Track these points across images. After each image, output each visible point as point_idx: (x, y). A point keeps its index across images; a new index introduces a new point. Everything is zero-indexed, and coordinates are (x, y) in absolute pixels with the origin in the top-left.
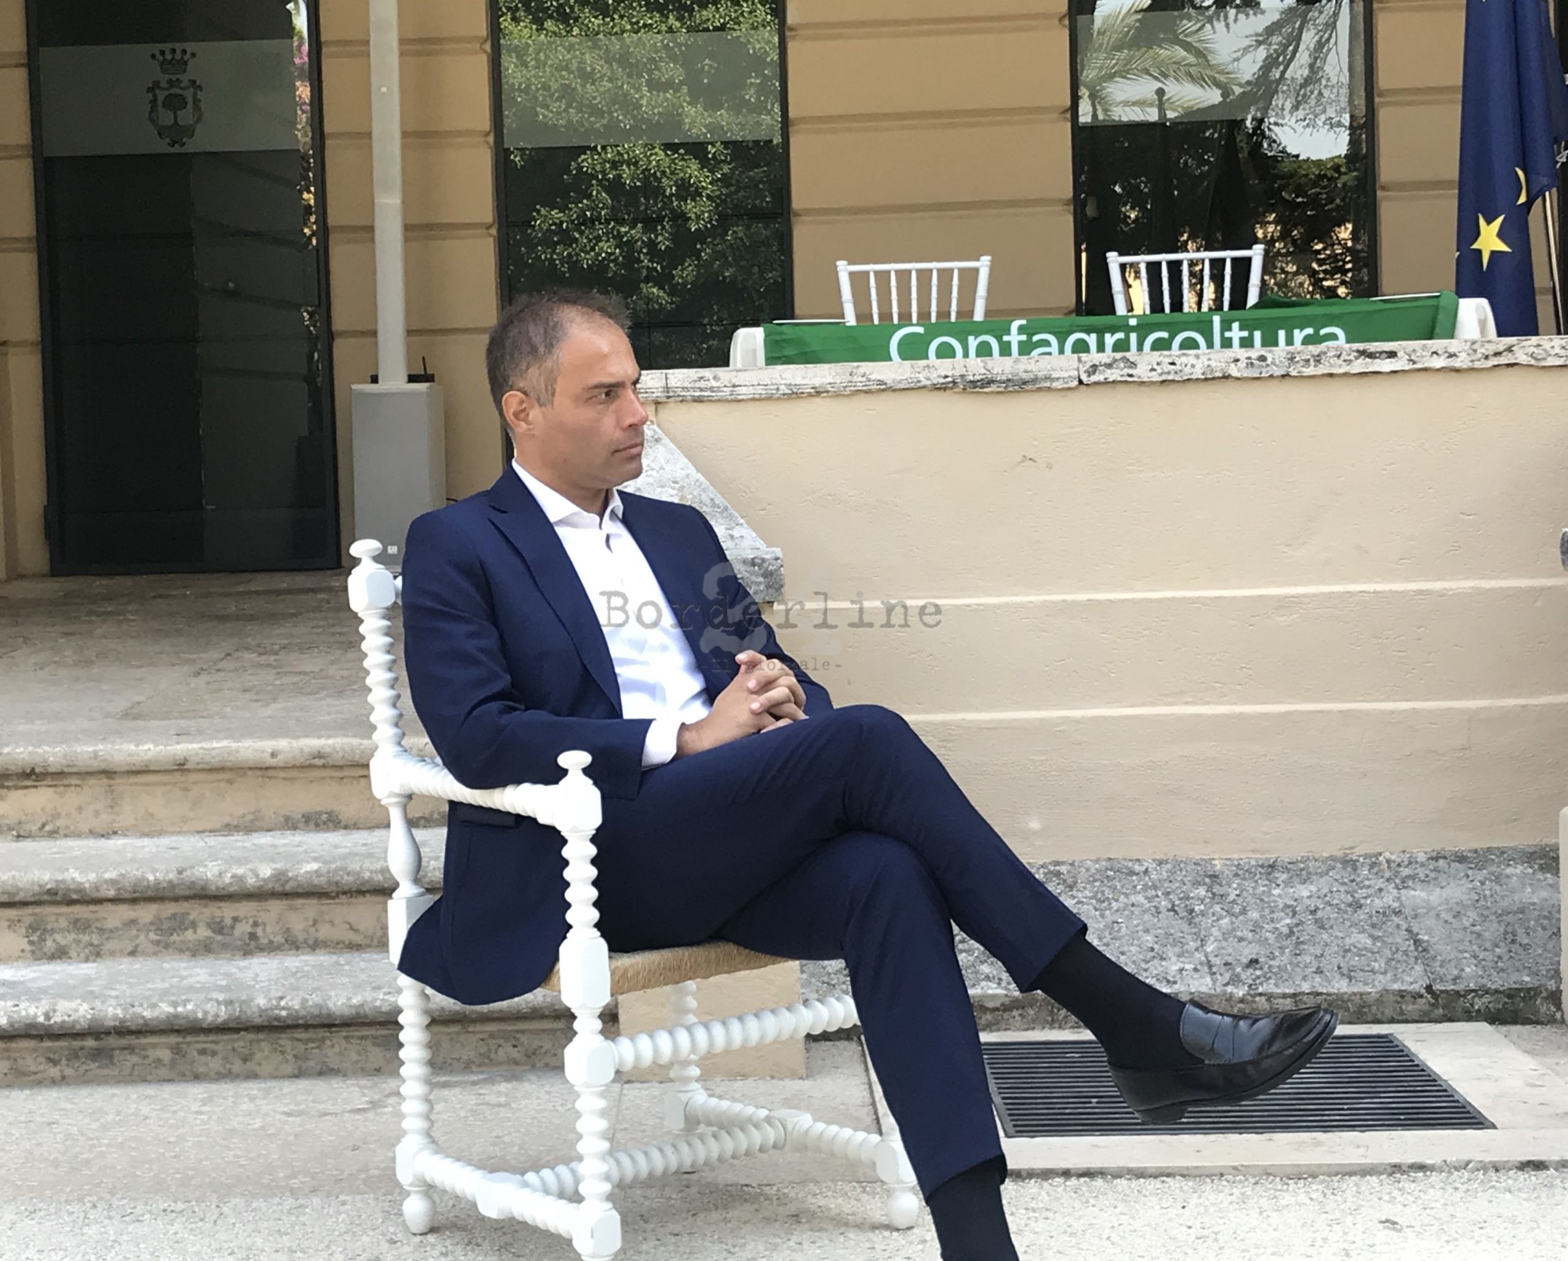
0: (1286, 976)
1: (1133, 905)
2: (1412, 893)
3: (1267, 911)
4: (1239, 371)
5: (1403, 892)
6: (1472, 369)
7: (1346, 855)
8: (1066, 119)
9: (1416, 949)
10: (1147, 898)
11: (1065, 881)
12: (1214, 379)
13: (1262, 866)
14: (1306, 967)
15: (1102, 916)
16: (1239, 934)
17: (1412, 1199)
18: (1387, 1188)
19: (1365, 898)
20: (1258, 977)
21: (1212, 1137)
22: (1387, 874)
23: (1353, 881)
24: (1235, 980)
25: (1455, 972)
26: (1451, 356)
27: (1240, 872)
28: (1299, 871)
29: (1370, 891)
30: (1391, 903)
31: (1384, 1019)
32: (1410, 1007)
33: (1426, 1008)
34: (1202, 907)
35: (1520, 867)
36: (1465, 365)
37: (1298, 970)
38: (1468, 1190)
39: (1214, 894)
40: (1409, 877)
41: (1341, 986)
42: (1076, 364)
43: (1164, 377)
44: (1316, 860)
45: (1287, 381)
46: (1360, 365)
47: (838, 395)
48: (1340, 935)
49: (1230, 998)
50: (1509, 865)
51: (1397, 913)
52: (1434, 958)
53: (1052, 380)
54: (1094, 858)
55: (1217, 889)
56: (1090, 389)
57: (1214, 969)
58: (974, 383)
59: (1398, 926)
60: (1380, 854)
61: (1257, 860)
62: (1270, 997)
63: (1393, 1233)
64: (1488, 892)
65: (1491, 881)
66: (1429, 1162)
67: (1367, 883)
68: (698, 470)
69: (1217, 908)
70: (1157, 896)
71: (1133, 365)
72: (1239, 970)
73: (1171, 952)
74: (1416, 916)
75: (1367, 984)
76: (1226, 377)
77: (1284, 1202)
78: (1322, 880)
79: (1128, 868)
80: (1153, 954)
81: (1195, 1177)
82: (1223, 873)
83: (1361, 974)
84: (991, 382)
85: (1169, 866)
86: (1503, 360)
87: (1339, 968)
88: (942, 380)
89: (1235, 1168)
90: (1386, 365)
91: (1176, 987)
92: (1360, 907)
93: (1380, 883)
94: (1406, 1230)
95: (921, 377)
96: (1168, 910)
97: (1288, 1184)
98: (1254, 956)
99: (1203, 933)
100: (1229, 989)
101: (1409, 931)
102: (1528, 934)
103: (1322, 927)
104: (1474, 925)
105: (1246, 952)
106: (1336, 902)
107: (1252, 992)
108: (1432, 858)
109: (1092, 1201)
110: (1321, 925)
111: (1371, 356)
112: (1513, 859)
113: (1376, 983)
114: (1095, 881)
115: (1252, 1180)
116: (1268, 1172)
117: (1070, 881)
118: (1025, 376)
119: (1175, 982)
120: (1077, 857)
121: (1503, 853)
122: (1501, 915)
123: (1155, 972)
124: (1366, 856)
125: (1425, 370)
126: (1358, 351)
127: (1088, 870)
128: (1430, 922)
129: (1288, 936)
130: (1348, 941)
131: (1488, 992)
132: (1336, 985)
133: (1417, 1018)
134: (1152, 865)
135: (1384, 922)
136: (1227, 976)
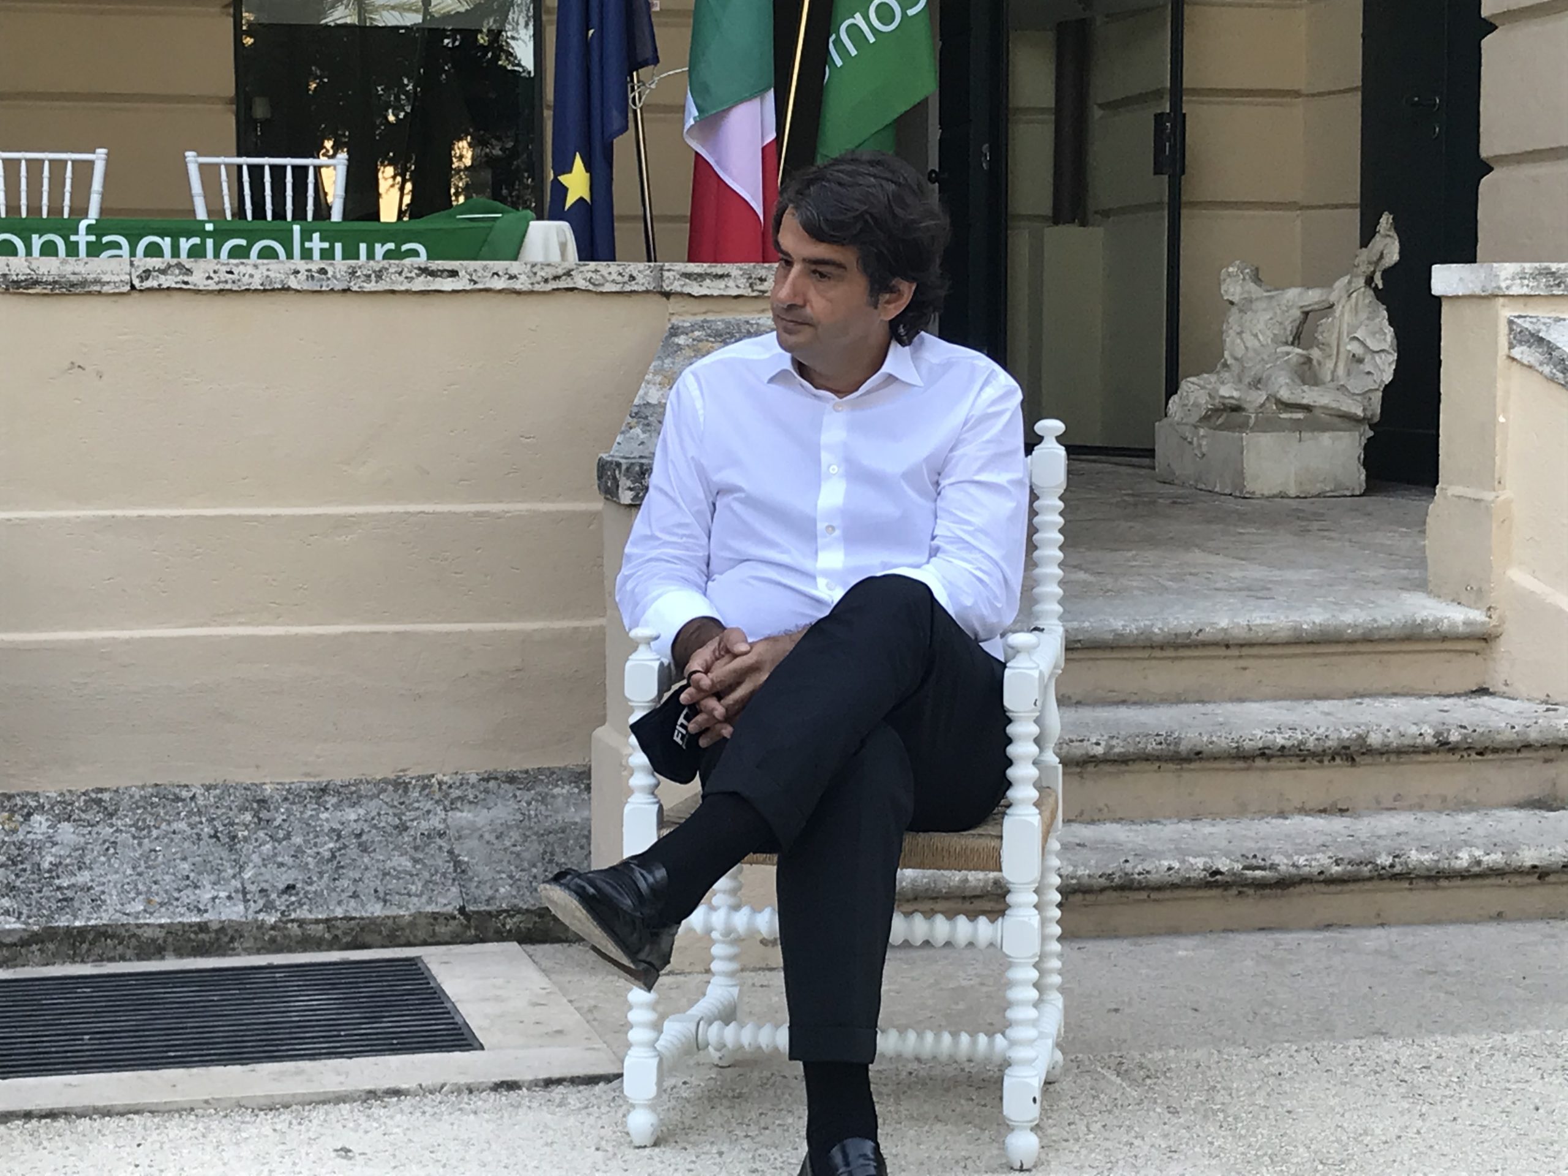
0: (321, 901)
1: (174, 832)
2: (459, 814)
3: (311, 835)
4: (299, 283)
5: (450, 813)
6: (532, 292)
7: (399, 777)
8: (228, 14)
9: (455, 871)
10: (189, 825)
11: (106, 808)
12: (273, 290)
13: (313, 790)
14: (343, 891)
15: (140, 844)
16: (280, 859)
17: (375, 1125)
18: (356, 1115)
19: (412, 820)
20: (293, 903)
21: (195, 1070)
22: (437, 796)
23: (402, 803)
24: (269, 907)
25: (490, 893)
26: (511, 277)
27: (290, 797)
28: (349, 794)
29: (418, 813)
30: (437, 825)
31: (417, 942)
32: (443, 930)
33: (459, 929)
34: (246, 833)
35: (567, 787)
36: (527, 287)
37: (334, 894)
38: (435, 1113)
39: (260, 819)
40: (459, 798)
41: (376, 910)
42: (128, 268)
43: (221, 286)
44: (368, 783)
45: (349, 295)
46: (421, 283)
48: (381, 858)
49: (261, 926)
50: (557, 786)
51: (441, 835)
52: (471, 879)
53: (102, 283)
54: (140, 784)
55: (264, 814)
56: (145, 295)
57: (249, 897)
58: (17, 284)
59: (440, 848)
60: (433, 776)
61: (308, 783)
62: (301, 923)
63: (345, 1161)
64: (532, 813)
65: (537, 801)
66: (404, 1086)
67: (416, 805)
69: (261, 834)
70: (201, 823)
71: (189, 272)
72: (274, 896)
73: (206, 880)
74: (459, 838)
75: (400, 907)
76: (286, 289)
77: (244, 1135)
78: (371, 804)
79: (175, 794)
80: (188, 882)
81: (164, 1113)
82: (272, 797)
83: (397, 897)
84: (36, 283)
85: (218, 791)
86: (562, 284)
87: (376, 891)
89: (206, 1102)
90: (448, 284)
91: (205, 915)
92: (406, 829)
93: (429, 805)
94: (358, 1157)
96: (211, 837)
97: (257, 1116)
98: (291, 882)
99: (243, 859)
100: (261, 916)
101: (451, 852)
102: (566, 853)
103: (365, 850)
104: (514, 845)
105: (284, 877)
106: (383, 824)
107: (284, 919)
108: (483, 779)
109: (45, 1143)
110: (364, 848)
111: (433, 274)
112: (561, 779)
113: (410, 906)
114: (138, 808)
115: (222, 1114)
116: (240, 1105)
117: (111, 809)
118: (73, 278)
119: (206, 911)
120: (122, 784)
121: (553, 773)
122: (542, 835)
123: (187, 901)
124: (418, 778)
125: (487, 290)
126: (420, 269)
127: (132, 797)
128: (473, 843)
129: (329, 860)
130: (389, 864)
131: (519, 911)
132: (370, 909)
133: (447, 939)
134: (199, 791)
135: (428, 845)
136: (261, 903)
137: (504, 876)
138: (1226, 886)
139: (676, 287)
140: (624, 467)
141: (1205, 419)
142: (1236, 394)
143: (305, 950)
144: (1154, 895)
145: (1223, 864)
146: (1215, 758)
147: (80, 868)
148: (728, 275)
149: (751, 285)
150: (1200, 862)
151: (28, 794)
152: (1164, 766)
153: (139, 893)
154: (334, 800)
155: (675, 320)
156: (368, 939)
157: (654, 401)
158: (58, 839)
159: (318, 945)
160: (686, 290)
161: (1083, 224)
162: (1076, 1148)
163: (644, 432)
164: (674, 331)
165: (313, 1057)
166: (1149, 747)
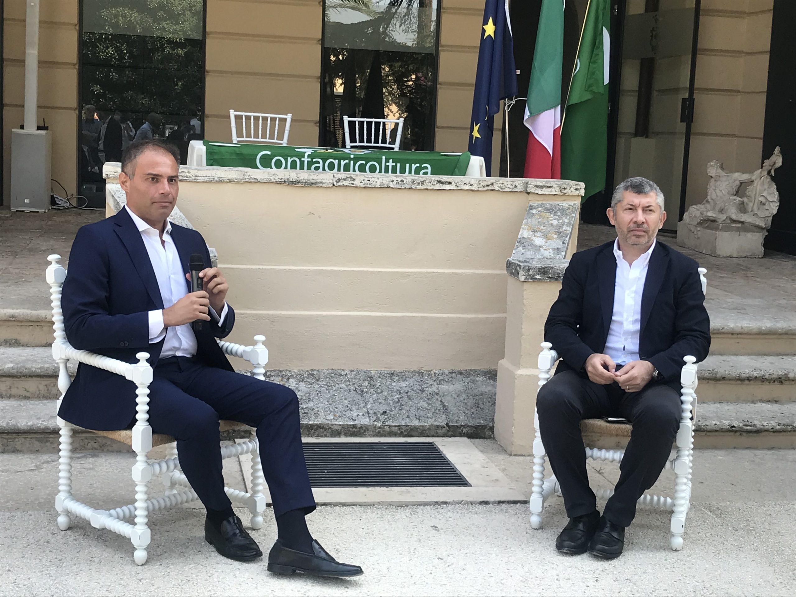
0: (396, 418)
1: (341, 388)
2: (443, 386)
3: (390, 392)
4: (393, 185)
5: (440, 386)
6: (478, 191)
7: (420, 370)
8: (319, 44)
9: (443, 409)
10: (346, 386)
11: (315, 378)
12: (384, 187)
13: (389, 374)
14: (404, 415)
15: (329, 392)
16: (380, 401)
17: (442, 516)
18: (433, 512)
19: (426, 388)
20: (386, 419)
21: (370, 489)
22: (434, 379)
23: (422, 381)
24: (377, 420)
25: (457, 418)
26: (471, 185)
27: (381, 376)
28: (402, 376)
29: (428, 385)
30: (435, 390)
31: (430, 435)
32: (441, 431)
33: (446, 432)
34: (366, 390)
35: (482, 377)
36: (477, 189)
37: (400, 416)
38: (462, 513)
39: (371, 385)
40: (441, 380)
41: (416, 423)
42: (332, 178)
43: (365, 186)
44: (408, 372)
45: (411, 190)
46: (438, 186)
47: (238, 183)
48: (417, 402)
49: (375, 427)
50: (477, 376)
51: (437, 394)
52: (450, 413)
53: (323, 183)
54: (327, 369)
55: (372, 383)
56: (336, 188)
57: (370, 415)
58: (292, 182)
59: (437, 399)
60: (432, 370)
61: (387, 371)
62: (390, 426)
63: (436, 532)
64: (469, 387)
65: (471, 382)
66: (448, 501)
67: (427, 382)
68: (181, 211)
69: (372, 390)
70: (350, 385)
71: (354, 180)
72: (379, 415)
73: (354, 408)
74: (444, 396)
75: (425, 422)
76: (388, 187)
77: (396, 518)
78: (410, 380)
79: (339, 373)
80: (348, 408)
81: (364, 506)
82: (375, 376)
83: (423, 418)
84: (299, 182)
85: (355, 373)
86: (490, 188)
87: (415, 415)
88: (280, 180)
89: (379, 502)
90: (447, 187)
91: (356, 422)
92: (424, 391)
93: (431, 382)
94: (440, 530)
95: (272, 178)
96: (354, 391)
97: (397, 509)
98: (385, 410)
99: (367, 400)
100: (375, 423)
101: (441, 401)
102: (483, 404)
103: (410, 399)
104: (464, 400)
105: (382, 408)
106: (415, 389)
107: (384, 425)
108: (450, 373)
109: (327, 517)
111: (442, 183)
112: (479, 374)
113: (429, 422)
114: (327, 378)
115: (385, 507)
116: (390, 504)
117: (317, 378)
118: (313, 181)
119: (355, 420)
120: (321, 368)
122: (474, 396)
123: (348, 416)
124: (427, 371)
125: (461, 190)
126: (438, 181)
127: (324, 373)
128: (449, 398)
129: (398, 402)
130: (419, 405)
131: (468, 426)
132: (414, 423)
133: (442, 435)
134: (348, 372)
135: (432, 398)
136: (375, 418)
137: (461, 412)
138: (736, 432)
139: (533, 190)
140: (522, 267)
141: (700, 224)
142: (714, 215)
143: (390, 436)
144: (708, 434)
145: (736, 424)
146: (730, 380)
147: (309, 401)
148: (552, 187)
149: (561, 191)
150: (727, 423)
151: (287, 370)
152: (710, 382)
153: (331, 412)
154: (397, 378)
155: (531, 203)
156: (413, 433)
157: (526, 237)
158: (300, 389)
159: (395, 435)
160: (536, 192)
161: (647, 137)
163: (523, 249)
164: (531, 208)
165: (411, 485)
166: (706, 375)
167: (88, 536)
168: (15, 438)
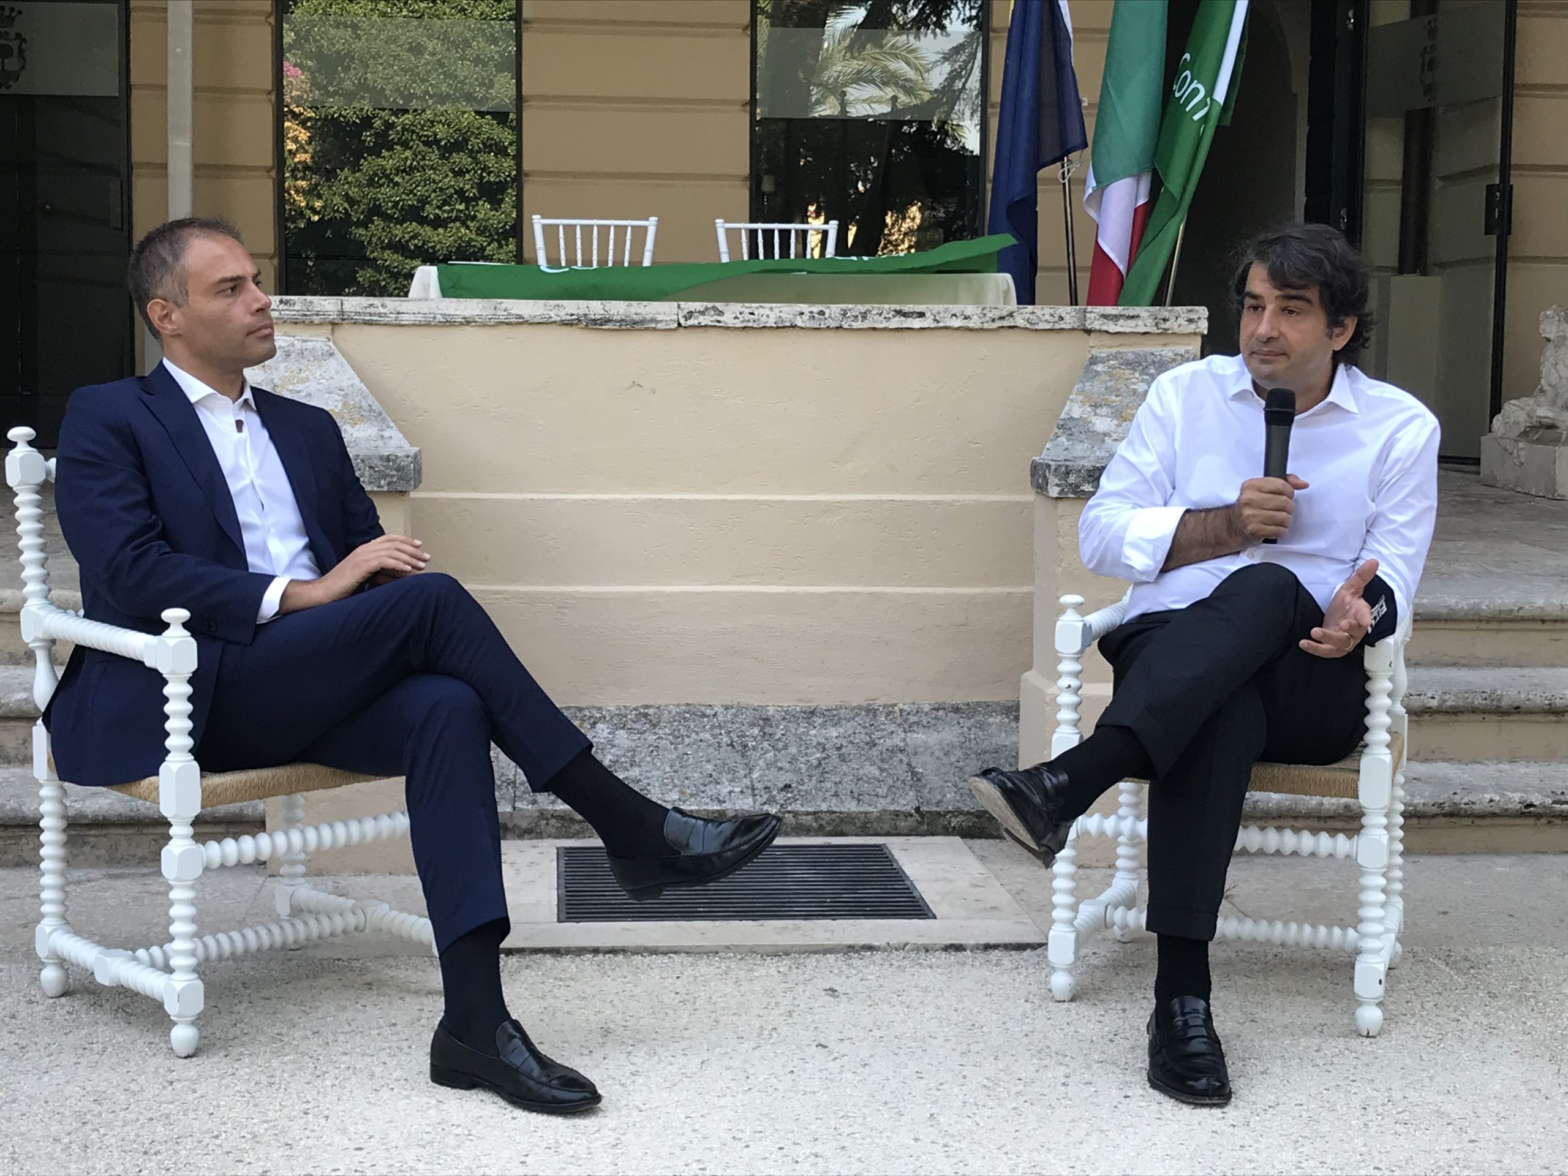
0: (810, 798)
1: (701, 741)
2: (915, 735)
3: (803, 747)
4: (803, 322)
5: (909, 734)
6: (982, 329)
7: (870, 705)
8: (745, 111)
9: (912, 779)
10: (712, 735)
12: (784, 327)
13: (804, 712)
14: (827, 791)
15: (676, 749)
16: (779, 765)
17: (854, 972)
18: (840, 963)
19: (880, 738)
20: (789, 799)
21: (717, 923)
22: (899, 721)
23: (872, 725)
24: (771, 801)
25: (939, 797)
26: (966, 318)
27: (788, 717)
28: (832, 717)
29: (884, 733)
30: (898, 743)
31: (883, 832)
33: (915, 825)
34: (754, 743)
35: (999, 718)
36: (978, 325)
37: (820, 793)
38: (900, 966)
39: (765, 733)
40: (915, 723)
41: (852, 807)
42: (676, 310)
43: (744, 324)
44: (846, 708)
45: (840, 332)
46: (896, 322)
47: (484, 325)
48: (856, 767)
50: (992, 716)
51: (902, 751)
52: (924, 786)
53: (658, 322)
54: (676, 703)
55: (768, 730)
56: (687, 331)
57: (756, 792)
58: (594, 321)
59: (901, 761)
60: (896, 705)
61: (801, 707)
62: (795, 814)
63: (831, 999)
64: (972, 736)
65: (976, 727)
66: (877, 944)
67: (883, 727)
68: (362, 381)
69: (766, 744)
70: (721, 734)
71: (721, 313)
72: (775, 793)
73: (724, 778)
74: (916, 754)
75: (870, 805)
76: (793, 327)
77: (756, 974)
78: (849, 724)
79: (701, 712)
80: (711, 779)
81: (696, 954)
82: (774, 716)
83: (868, 797)
84: (608, 321)
85: (733, 711)
86: (1005, 323)
87: (852, 792)
88: (569, 318)
89: (728, 947)
90: (917, 323)
91: (724, 805)
92: (875, 745)
93: (892, 728)
94: (842, 996)
95: (552, 314)
96: (728, 745)
97: (765, 960)
98: (788, 782)
99: (752, 763)
100: (766, 807)
101: (909, 765)
103: (844, 761)
104: (958, 761)
105: (783, 778)
106: (857, 741)
107: (783, 810)
108: (934, 709)
109: (609, 973)
110: (843, 759)
111: (905, 315)
112: (995, 711)
113: (878, 805)
114: (675, 721)
115: (739, 957)
116: (752, 951)
118: (636, 318)
119: (724, 802)
120: (664, 702)
121: (988, 706)
124: (885, 706)
125: (947, 328)
126: (895, 311)
127: (670, 712)
128: (926, 758)
129: (817, 767)
130: (861, 772)
131: (961, 813)
132: (848, 806)
133: (906, 831)
134: (720, 710)
135: (891, 758)
136: (766, 797)
137: (950, 784)
138: (1539, 816)
139: (1096, 325)
140: (1053, 468)
141: (1525, 434)
142: (1550, 414)
143: (798, 835)
144: (1478, 822)
145: (1536, 799)
146: (1531, 712)
147: (632, 765)
148: (1138, 316)
149: (1157, 325)
150: (1516, 797)
151: (594, 707)
152: (1487, 717)
153: (675, 786)
154: (820, 721)
155: (1094, 352)
156: (845, 828)
157: (1076, 415)
158: (616, 742)
159: (807, 831)
160: (1104, 328)
161: (1424, 273)
162: (1412, 1021)
163: (1068, 440)
164: (1094, 361)
165: (808, 916)
166: (1476, 702)
167: (101, 1006)
168: (20, 837)
